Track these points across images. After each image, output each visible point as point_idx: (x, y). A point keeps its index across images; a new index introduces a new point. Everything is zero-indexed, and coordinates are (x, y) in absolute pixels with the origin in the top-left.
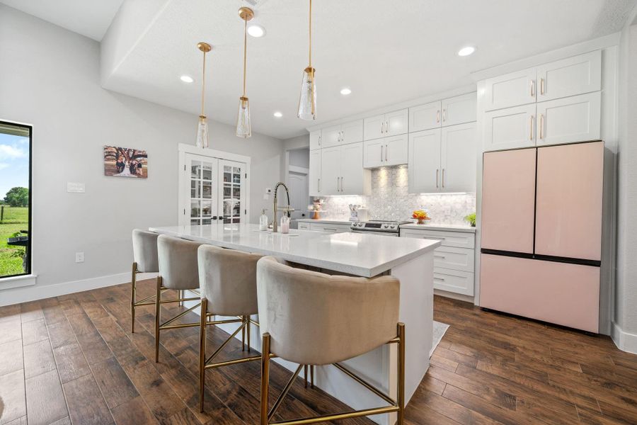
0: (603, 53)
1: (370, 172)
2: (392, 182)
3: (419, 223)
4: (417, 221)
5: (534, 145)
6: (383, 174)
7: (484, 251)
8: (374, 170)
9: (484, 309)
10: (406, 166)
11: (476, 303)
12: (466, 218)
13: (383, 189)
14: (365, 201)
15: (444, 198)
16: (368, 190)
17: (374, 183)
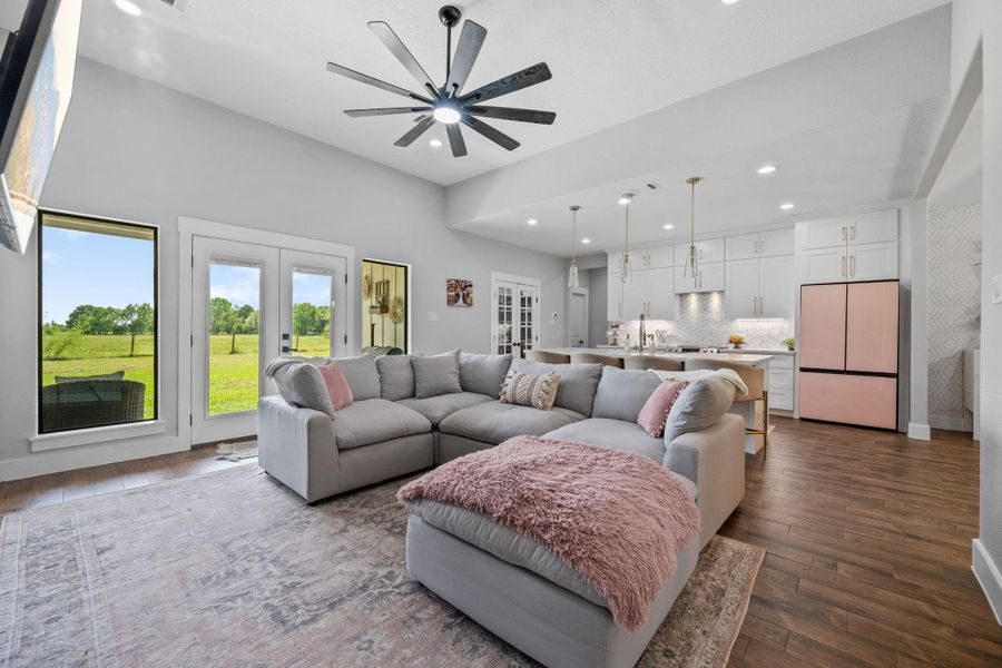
0: (899, 211)
1: (678, 297)
2: (704, 308)
3: (736, 347)
4: (733, 345)
5: (844, 281)
6: (693, 300)
7: (803, 370)
8: (683, 296)
9: (802, 419)
10: (722, 292)
11: (796, 416)
12: (784, 342)
13: (692, 314)
14: (672, 326)
15: (760, 324)
16: (678, 316)
17: (683, 308)
